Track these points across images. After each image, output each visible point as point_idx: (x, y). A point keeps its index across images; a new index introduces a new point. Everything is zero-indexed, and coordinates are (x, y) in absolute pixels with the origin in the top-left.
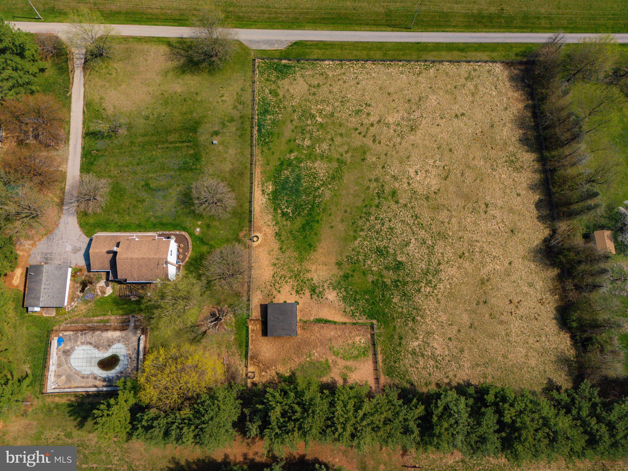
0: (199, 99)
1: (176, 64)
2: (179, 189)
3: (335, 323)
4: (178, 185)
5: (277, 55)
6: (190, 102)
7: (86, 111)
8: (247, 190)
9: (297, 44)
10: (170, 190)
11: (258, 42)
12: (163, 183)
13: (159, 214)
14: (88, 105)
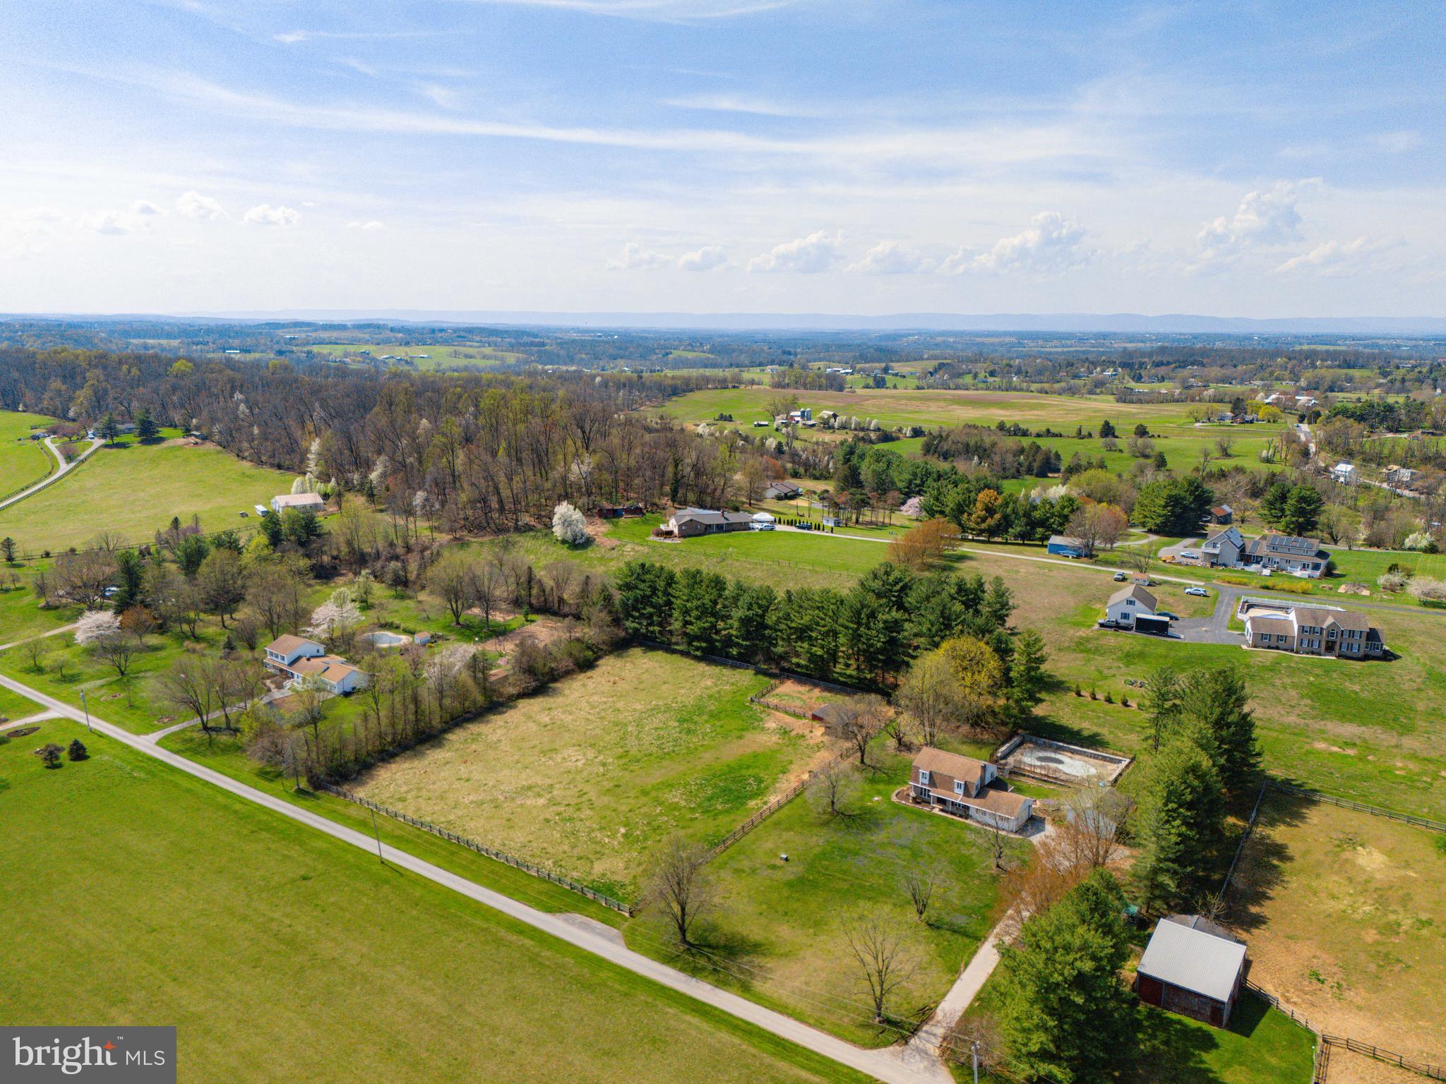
0: (764, 907)
1: (759, 960)
2: (873, 838)
3: (786, 712)
4: (873, 841)
5: (592, 909)
6: (779, 909)
7: (962, 965)
8: (786, 810)
9: (549, 910)
10: (886, 841)
11: (601, 934)
12: (891, 850)
13: (916, 824)
14: (955, 971)
